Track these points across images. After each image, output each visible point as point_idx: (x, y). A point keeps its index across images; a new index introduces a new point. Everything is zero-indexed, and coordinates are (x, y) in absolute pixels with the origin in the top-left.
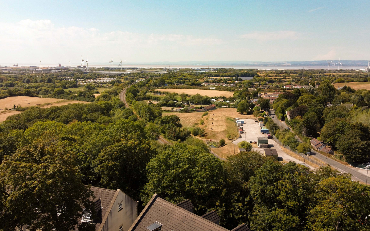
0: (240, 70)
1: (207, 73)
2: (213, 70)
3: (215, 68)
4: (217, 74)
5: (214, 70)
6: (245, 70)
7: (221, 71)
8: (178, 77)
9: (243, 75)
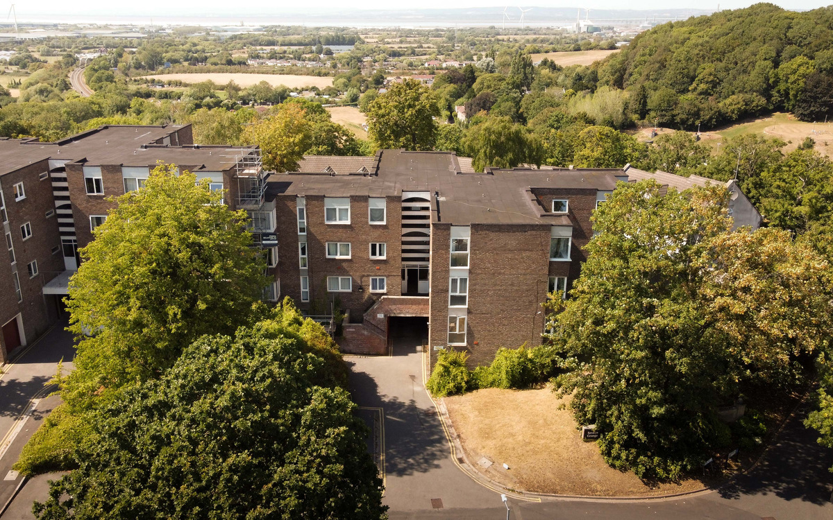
0: (318, 29)
1: (246, 36)
2: (255, 30)
3: (258, 25)
4: (270, 38)
5: (259, 30)
6: (330, 28)
7: (276, 31)
8: (181, 46)
9: (330, 42)
